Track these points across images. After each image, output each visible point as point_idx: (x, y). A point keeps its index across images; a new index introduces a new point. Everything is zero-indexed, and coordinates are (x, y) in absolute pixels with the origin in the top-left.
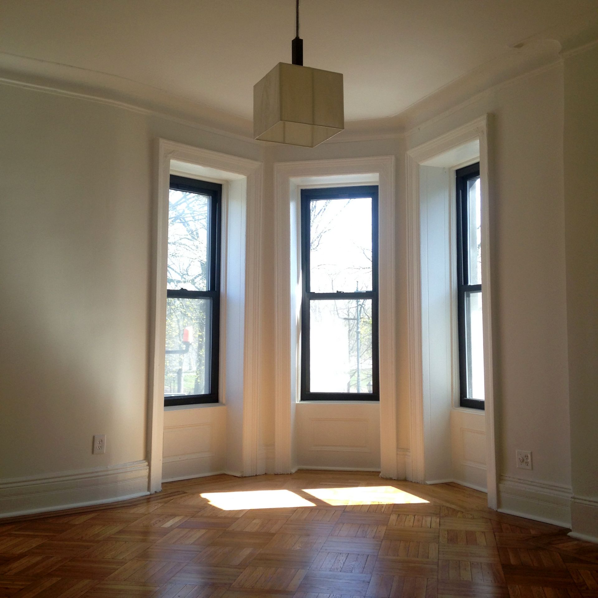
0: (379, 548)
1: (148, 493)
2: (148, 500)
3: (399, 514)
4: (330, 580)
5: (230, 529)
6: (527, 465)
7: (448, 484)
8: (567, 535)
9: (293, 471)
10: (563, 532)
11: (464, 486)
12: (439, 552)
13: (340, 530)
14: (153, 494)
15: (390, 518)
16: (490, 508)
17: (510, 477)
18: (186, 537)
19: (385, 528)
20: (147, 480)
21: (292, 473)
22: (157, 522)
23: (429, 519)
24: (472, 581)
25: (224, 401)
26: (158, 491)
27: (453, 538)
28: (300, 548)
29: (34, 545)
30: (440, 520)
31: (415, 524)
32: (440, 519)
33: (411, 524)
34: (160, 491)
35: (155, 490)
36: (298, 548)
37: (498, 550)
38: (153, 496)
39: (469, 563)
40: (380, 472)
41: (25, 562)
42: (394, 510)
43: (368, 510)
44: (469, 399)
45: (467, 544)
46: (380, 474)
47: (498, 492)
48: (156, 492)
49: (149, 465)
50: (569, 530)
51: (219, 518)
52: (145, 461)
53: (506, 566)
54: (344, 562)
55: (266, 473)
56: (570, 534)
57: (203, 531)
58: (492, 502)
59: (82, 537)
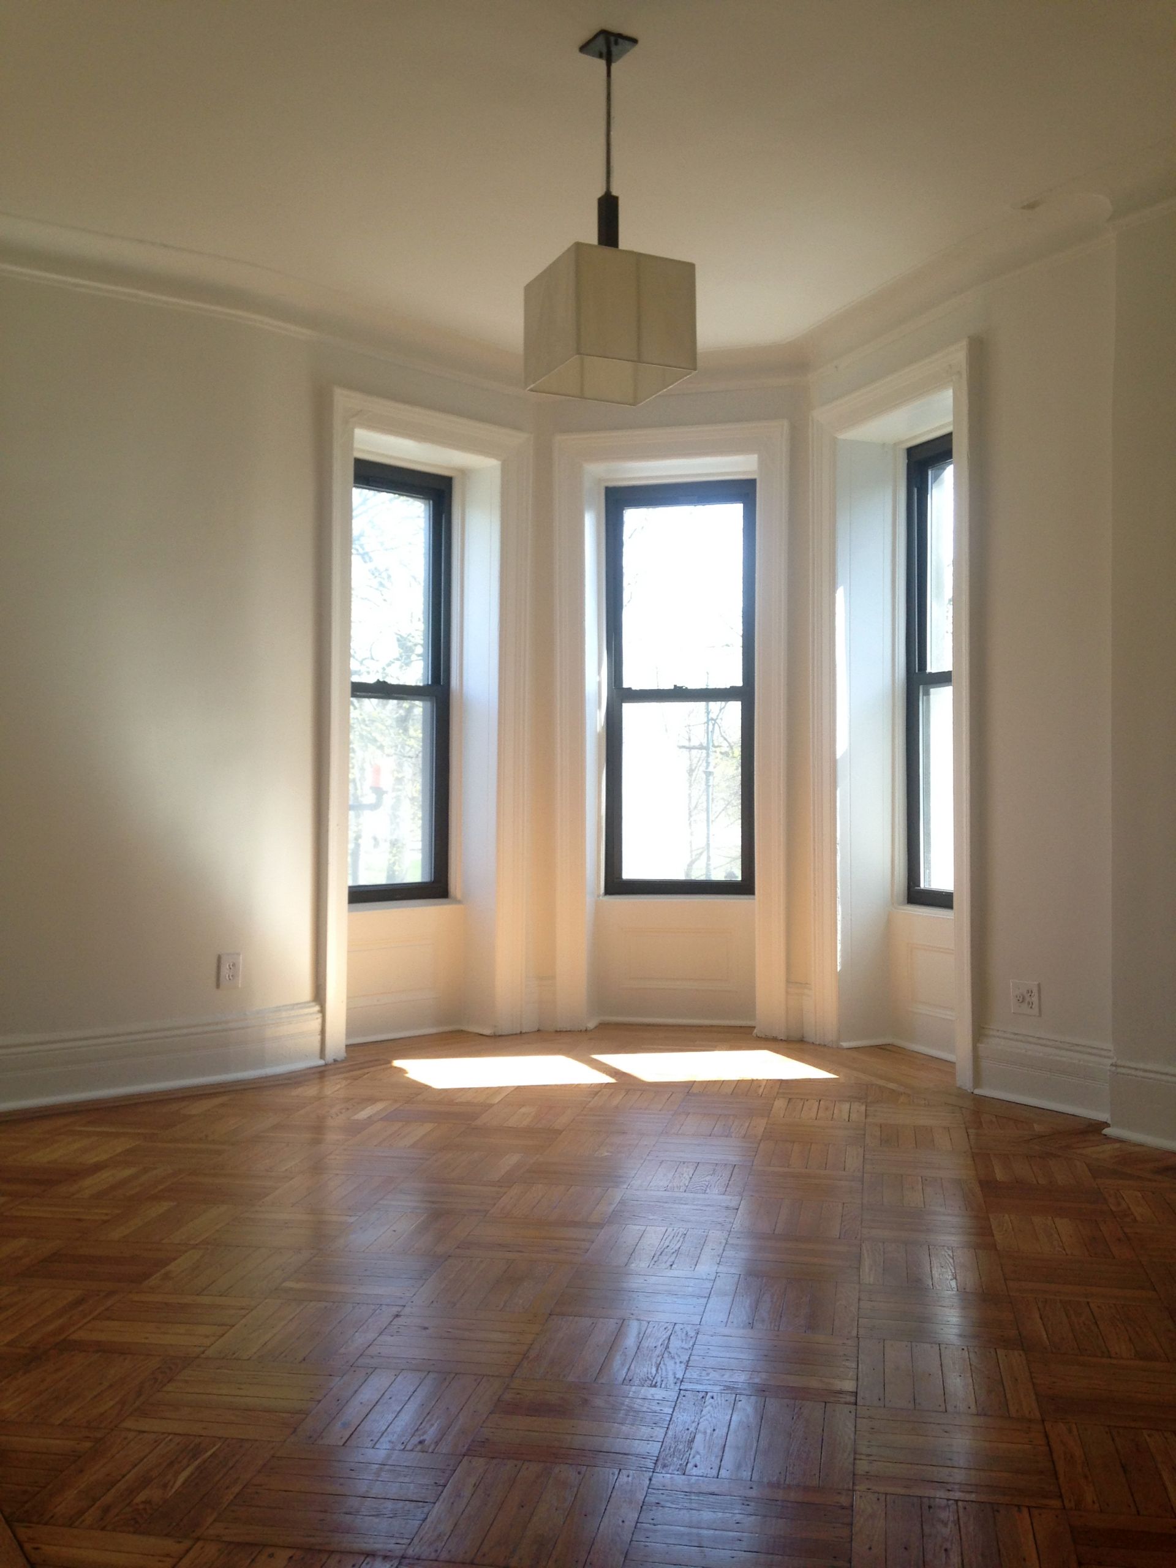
0: (754, 1153)
1: (322, 1062)
2: (321, 1073)
3: (790, 1099)
4: (666, 1205)
5: (478, 1122)
6: (1031, 1007)
7: (881, 1047)
8: (1101, 1134)
9: (591, 1025)
10: (1095, 1128)
11: (912, 1051)
12: (864, 1161)
13: (682, 1125)
14: (330, 1065)
15: (773, 1104)
16: (959, 1088)
17: (998, 1031)
18: (398, 1135)
19: (765, 1121)
20: (319, 1038)
21: (588, 1029)
22: (344, 1111)
23: (846, 1107)
24: (925, 1207)
25: (459, 896)
26: (338, 1059)
27: (890, 1137)
28: (610, 1154)
29: (119, 1150)
30: (868, 1108)
31: (819, 1115)
32: (866, 1106)
33: (813, 1115)
34: (343, 1058)
35: (335, 1057)
36: (606, 1154)
37: (973, 1157)
38: (330, 1067)
39: (920, 1178)
40: (755, 1027)
41: (106, 1177)
42: (781, 1091)
43: (733, 1092)
44: (923, 890)
45: (917, 1147)
46: (755, 1031)
47: (976, 1058)
48: (335, 1061)
49: (323, 1011)
50: (1106, 1125)
51: (457, 1104)
52: (313, 1004)
53: (988, 1185)
54: (691, 1176)
55: (540, 1029)
56: (1106, 1131)
57: (429, 1126)
58: (964, 1078)
59: (207, 1136)
